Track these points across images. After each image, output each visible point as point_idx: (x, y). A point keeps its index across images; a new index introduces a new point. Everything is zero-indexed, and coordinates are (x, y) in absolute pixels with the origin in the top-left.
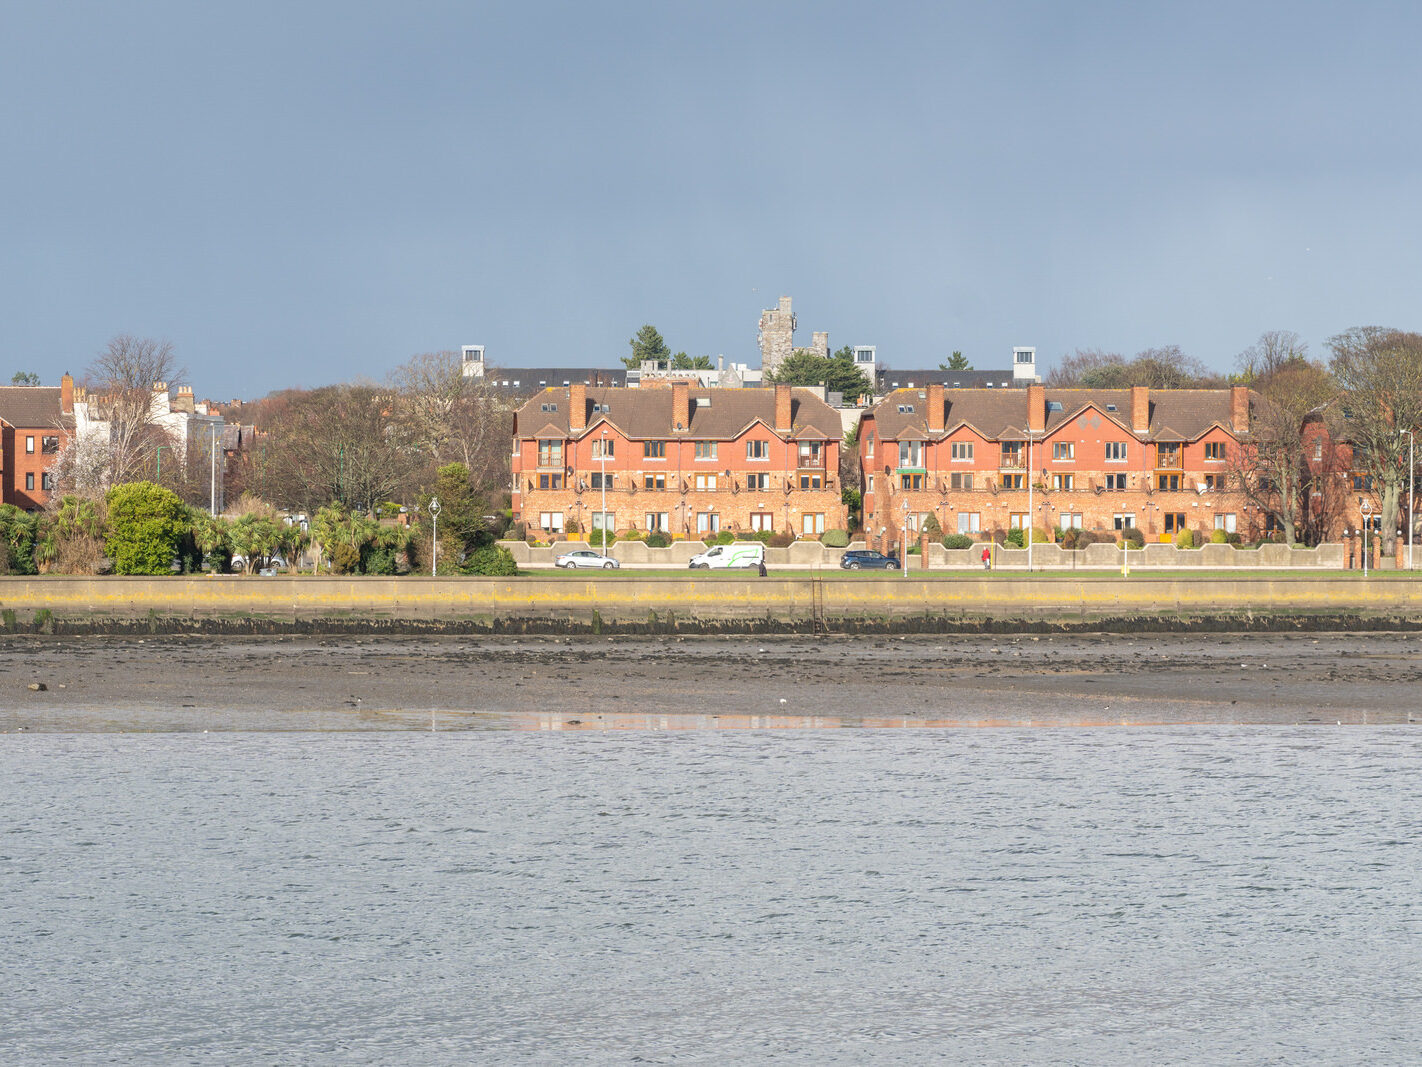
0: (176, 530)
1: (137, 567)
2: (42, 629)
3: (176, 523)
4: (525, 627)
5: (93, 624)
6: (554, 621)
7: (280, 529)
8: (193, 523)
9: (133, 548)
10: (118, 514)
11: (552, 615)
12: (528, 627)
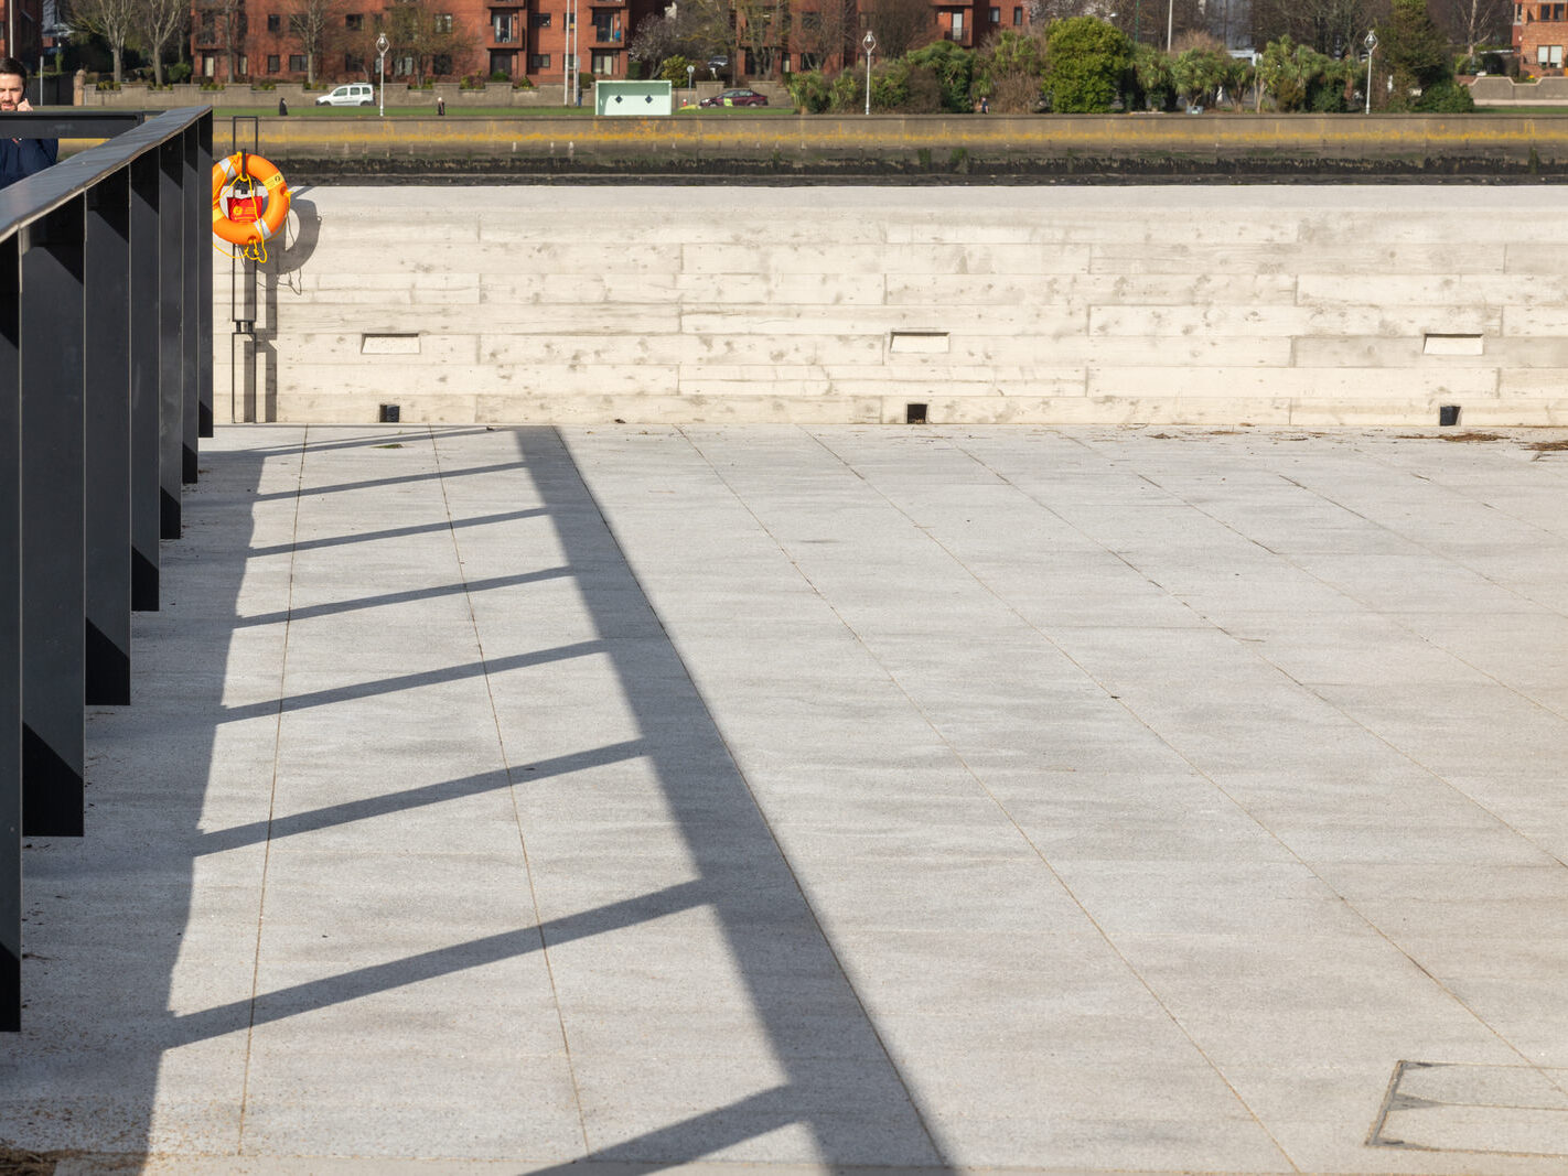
0: (1116, 66)
1: (1076, 105)
2: (957, 169)
3: (1116, 58)
4: (1457, 166)
5: (1009, 164)
6: (1487, 160)
7: (1224, 64)
8: (1135, 59)
9: (1071, 84)
10: (1058, 51)
11: (1487, 154)
12: (1461, 167)
